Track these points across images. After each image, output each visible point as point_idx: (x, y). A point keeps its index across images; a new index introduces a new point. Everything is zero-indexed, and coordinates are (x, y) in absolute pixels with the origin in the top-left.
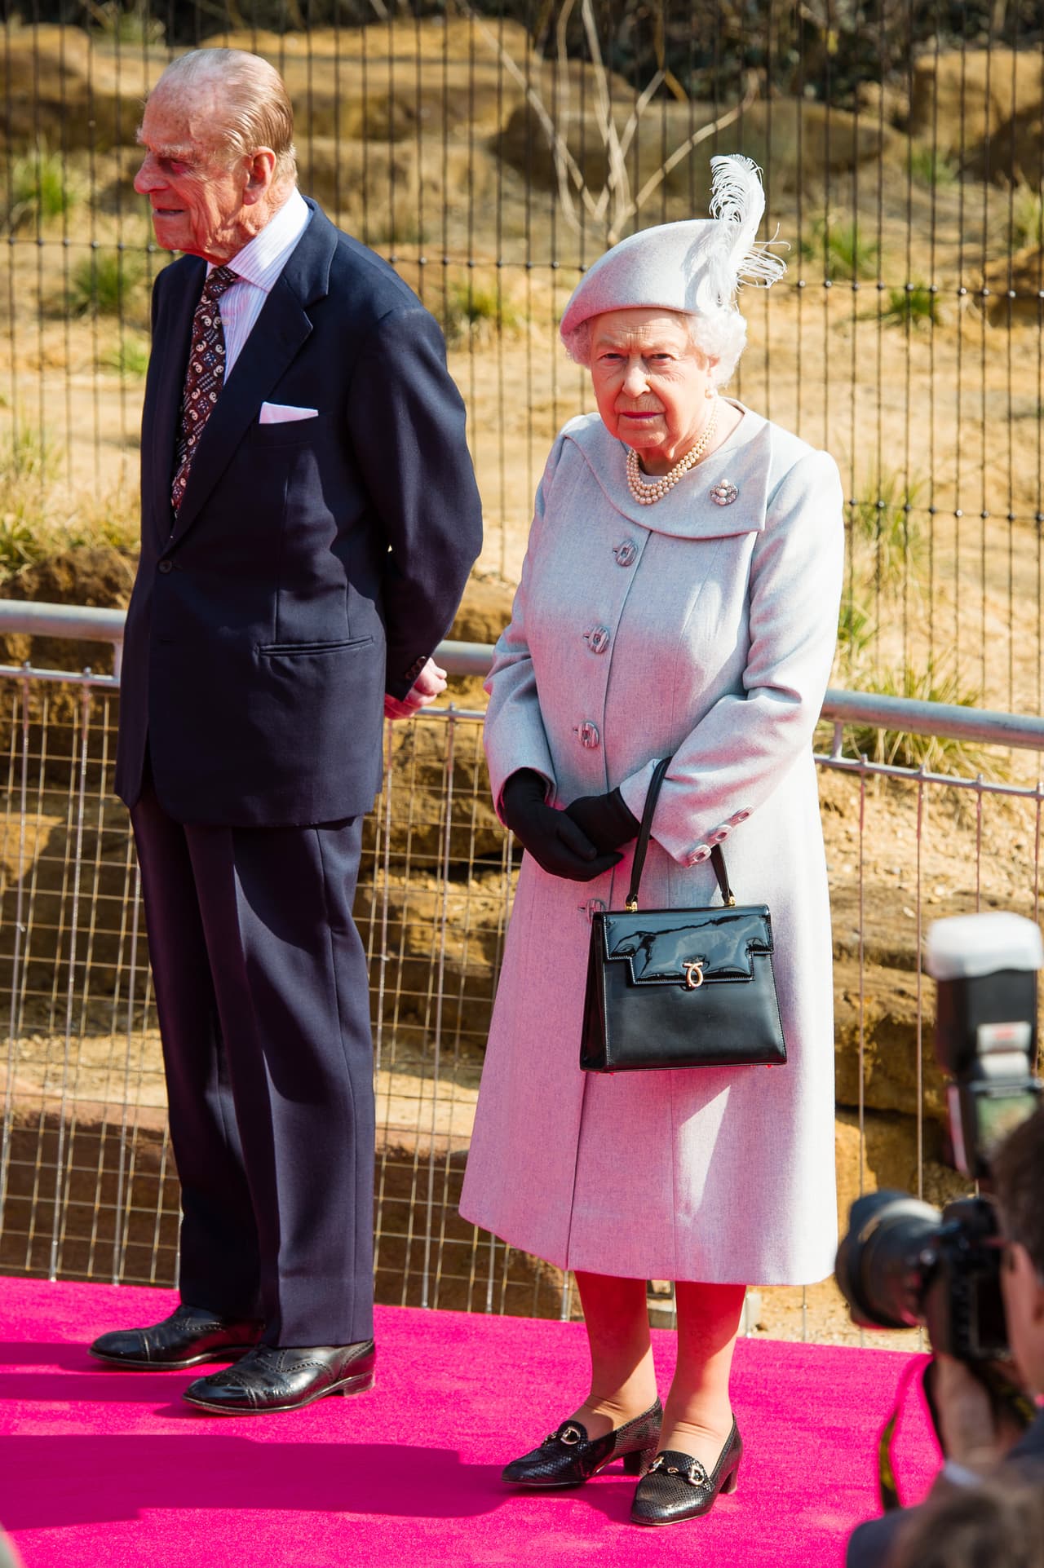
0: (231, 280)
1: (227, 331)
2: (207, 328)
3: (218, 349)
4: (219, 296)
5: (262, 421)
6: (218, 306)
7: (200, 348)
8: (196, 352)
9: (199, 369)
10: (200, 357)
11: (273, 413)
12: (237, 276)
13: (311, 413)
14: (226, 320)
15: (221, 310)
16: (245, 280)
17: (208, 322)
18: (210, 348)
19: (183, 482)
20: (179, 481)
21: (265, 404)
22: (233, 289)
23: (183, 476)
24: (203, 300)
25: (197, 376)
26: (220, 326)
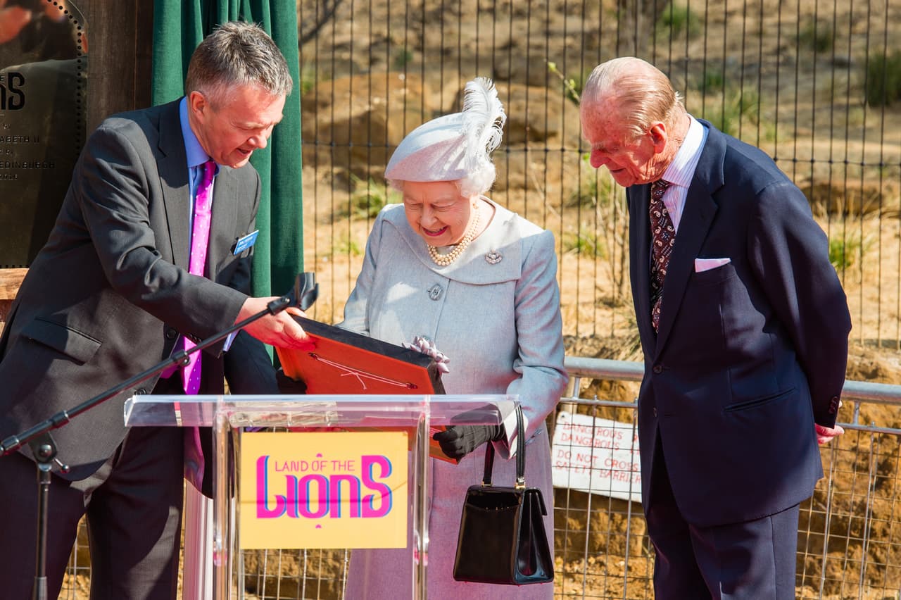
0: (666, 186)
1: (671, 215)
2: (658, 219)
3: (669, 228)
4: (661, 197)
5: (697, 271)
6: (663, 203)
7: (658, 232)
8: (655, 234)
9: (660, 244)
10: (659, 237)
11: (702, 265)
12: (669, 183)
13: (728, 260)
14: (669, 209)
15: (665, 204)
16: (674, 184)
17: (658, 214)
18: (664, 229)
19: (659, 311)
20: (656, 310)
21: (697, 260)
22: (669, 190)
23: (658, 307)
24: (652, 201)
25: (660, 248)
26: (667, 214)
